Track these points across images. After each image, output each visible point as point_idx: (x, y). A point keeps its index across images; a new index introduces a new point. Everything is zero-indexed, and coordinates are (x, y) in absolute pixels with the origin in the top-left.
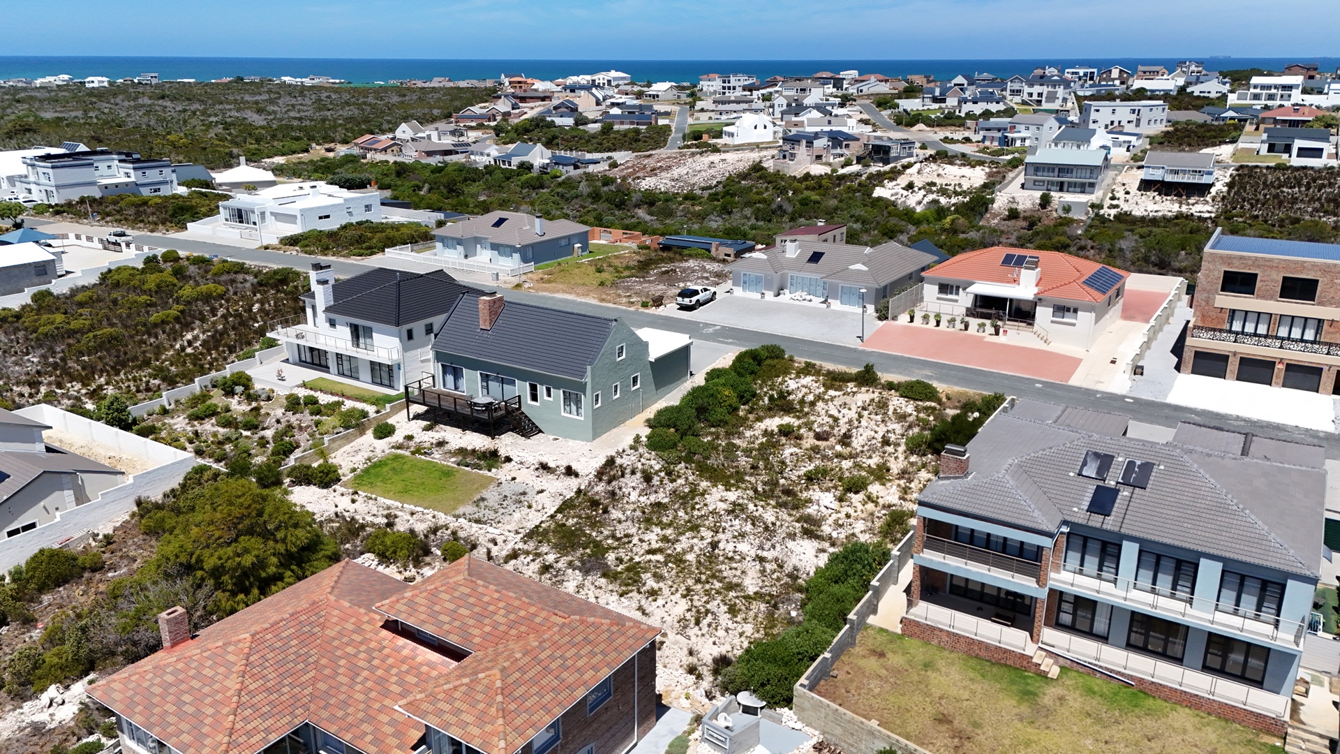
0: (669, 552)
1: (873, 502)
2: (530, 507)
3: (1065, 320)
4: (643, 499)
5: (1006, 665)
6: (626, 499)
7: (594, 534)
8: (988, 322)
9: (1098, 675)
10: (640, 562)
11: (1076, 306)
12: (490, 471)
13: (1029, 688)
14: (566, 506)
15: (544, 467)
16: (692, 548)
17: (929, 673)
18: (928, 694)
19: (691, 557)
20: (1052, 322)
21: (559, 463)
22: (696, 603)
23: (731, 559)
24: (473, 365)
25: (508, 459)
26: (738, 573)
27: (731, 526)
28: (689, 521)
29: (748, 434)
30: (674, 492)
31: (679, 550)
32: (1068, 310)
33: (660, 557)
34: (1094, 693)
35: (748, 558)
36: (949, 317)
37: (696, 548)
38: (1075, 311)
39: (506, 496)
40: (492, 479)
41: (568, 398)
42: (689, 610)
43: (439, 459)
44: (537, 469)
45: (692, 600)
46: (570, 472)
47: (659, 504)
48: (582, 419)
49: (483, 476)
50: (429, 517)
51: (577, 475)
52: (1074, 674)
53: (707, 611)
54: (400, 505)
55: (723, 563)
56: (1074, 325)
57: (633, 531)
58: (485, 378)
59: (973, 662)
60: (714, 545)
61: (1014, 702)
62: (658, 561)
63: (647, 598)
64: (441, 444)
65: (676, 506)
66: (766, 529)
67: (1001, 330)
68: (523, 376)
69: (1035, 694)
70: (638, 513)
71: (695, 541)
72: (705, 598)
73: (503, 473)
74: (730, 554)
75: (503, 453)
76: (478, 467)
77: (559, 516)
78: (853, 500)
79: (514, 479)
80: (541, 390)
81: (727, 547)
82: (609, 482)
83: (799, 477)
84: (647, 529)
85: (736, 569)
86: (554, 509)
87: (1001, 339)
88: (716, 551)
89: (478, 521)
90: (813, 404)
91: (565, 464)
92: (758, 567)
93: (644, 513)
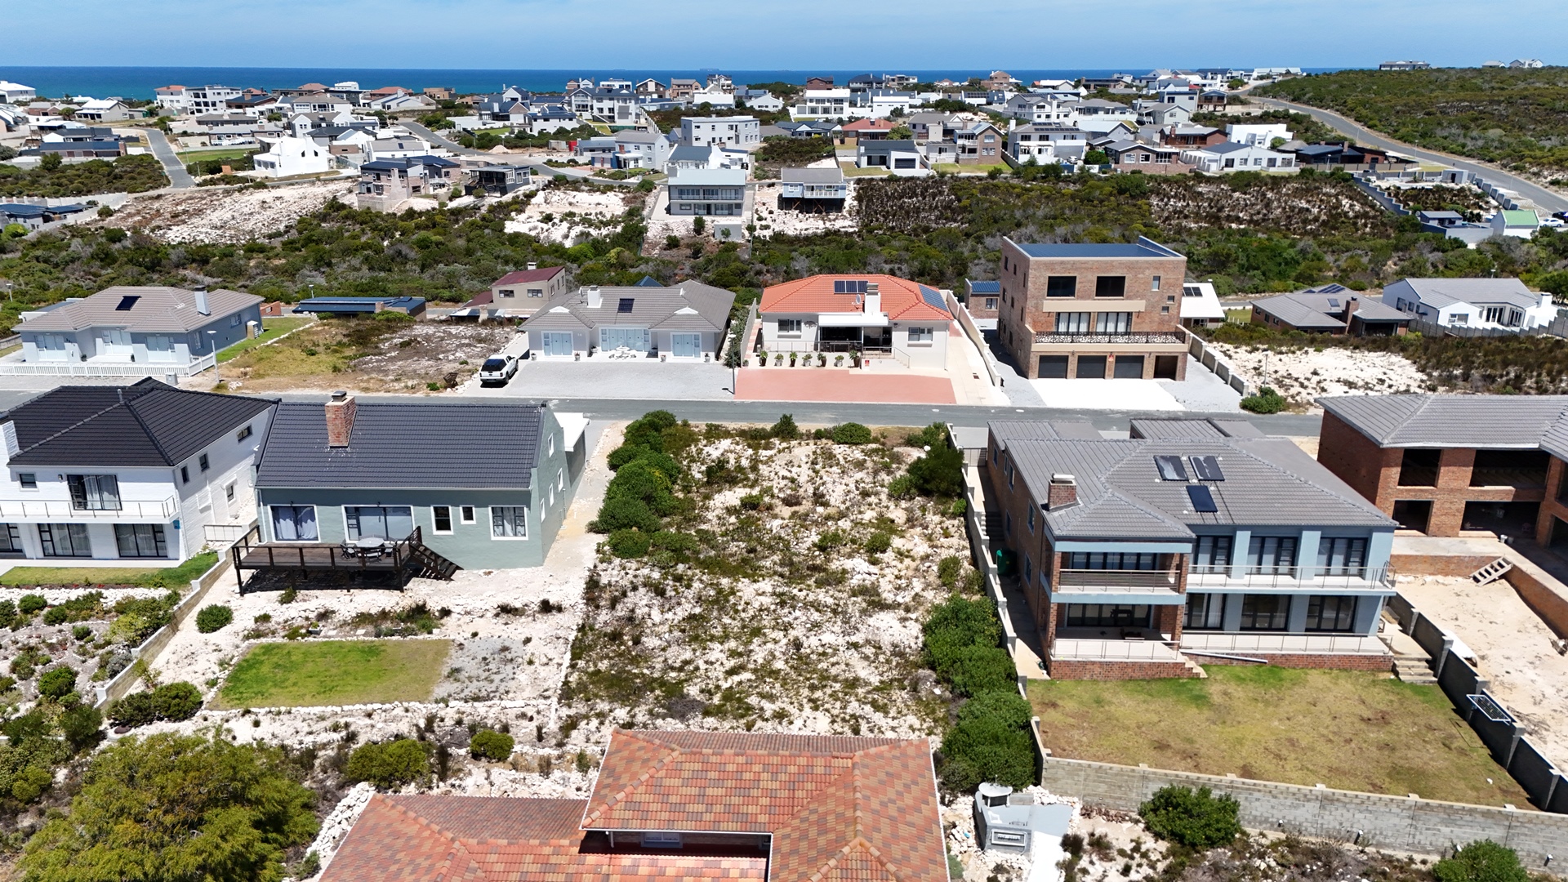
0: (751, 666)
1: (907, 557)
2: (531, 663)
3: (921, 342)
4: (670, 615)
5: (1160, 679)
6: (649, 623)
7: (645, 671)
8: (846, 355)
9: (1235, 662)
10: (731, 687)
11: (930, 326)
12: (430, 632)
13: (1195, 693)
14: (579, 650)
15: (505, 610)
16: (772, 654)
17: (1107, 708)
18: (1127, 728)
19: (779, 665)
20: (909, 345)
21: (525, 600)
22: (835, 712)
23: (824, 654)
24: (330, 498)
25: (446, 613)
26: (843, 667)
27: (796, 619)
28: (744, 627)
29: (710, 515)
30: (700, 598)
31: (760, 661)
32: (923, 331)
33: (745, 676)
34: (1244, 679)
35: (841, 649)
36: (804, 355)
37: (777, 654)
38: (930, 331)
39: (485, 659)
40: (445, 644)
41: (499, 515)
42: (833, 722)
43: (336, 636)
44: (497, 615)
45: (827, 710)
46: (546, 607)
47: (692, 618)
48: (526, 538)
49: (424, 642)
50: (399, 711)
51: (560, 609)
52: (1215, 669)
53: (853, 716)
54: (338, 709)
55: (820, 661)
56: (930, 346)
57: (688, 655)
58: (354, 514)
59: (1131, 685)
60: (798, 645)
61: (1195, 710)
62: (749, 680)
63: (780, 723)
64: (325, 615)
65: (715, 613)
66: (835, 612)
67: (863, 361)
68: (422, 499)
69: (1205, 697)
70: (677, 634)
71: (770, 646)
72: (838, 704)
73: (450, 629)
74: (821, 650)
75: (434, 606)
76: (413, 632)
77: (581, 663)
78: (886, 560)
79: (475, 635)
80: (456, 513)
81: (812, 642)
82: (613, 607)
83: (809, 549)
84: (705, 649)
85: (838, 663)
86: (568, 656)
87: (865, 370)
88: (802, 650)
89: (477, 699)
90: (754, 468)
91: (537, 600)
92: (856, 654)
93: (683, 631)
